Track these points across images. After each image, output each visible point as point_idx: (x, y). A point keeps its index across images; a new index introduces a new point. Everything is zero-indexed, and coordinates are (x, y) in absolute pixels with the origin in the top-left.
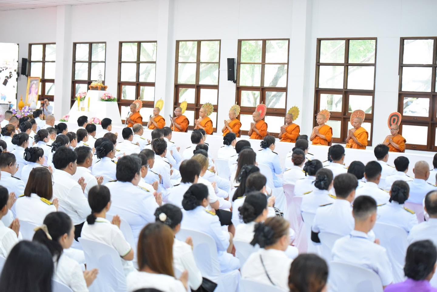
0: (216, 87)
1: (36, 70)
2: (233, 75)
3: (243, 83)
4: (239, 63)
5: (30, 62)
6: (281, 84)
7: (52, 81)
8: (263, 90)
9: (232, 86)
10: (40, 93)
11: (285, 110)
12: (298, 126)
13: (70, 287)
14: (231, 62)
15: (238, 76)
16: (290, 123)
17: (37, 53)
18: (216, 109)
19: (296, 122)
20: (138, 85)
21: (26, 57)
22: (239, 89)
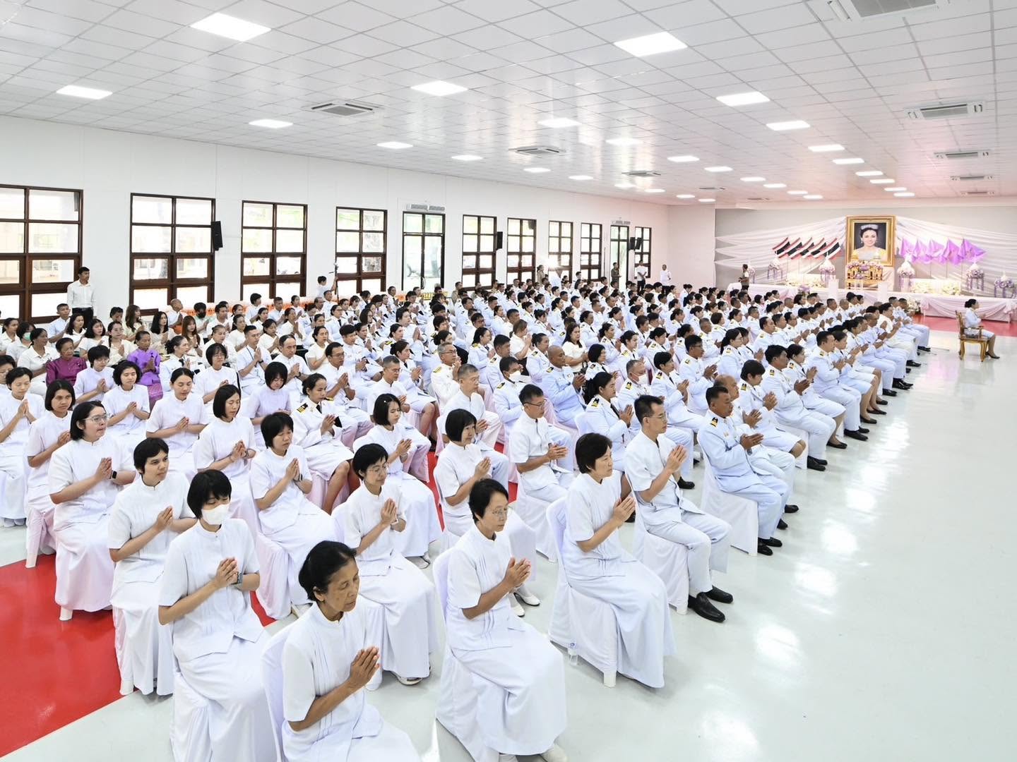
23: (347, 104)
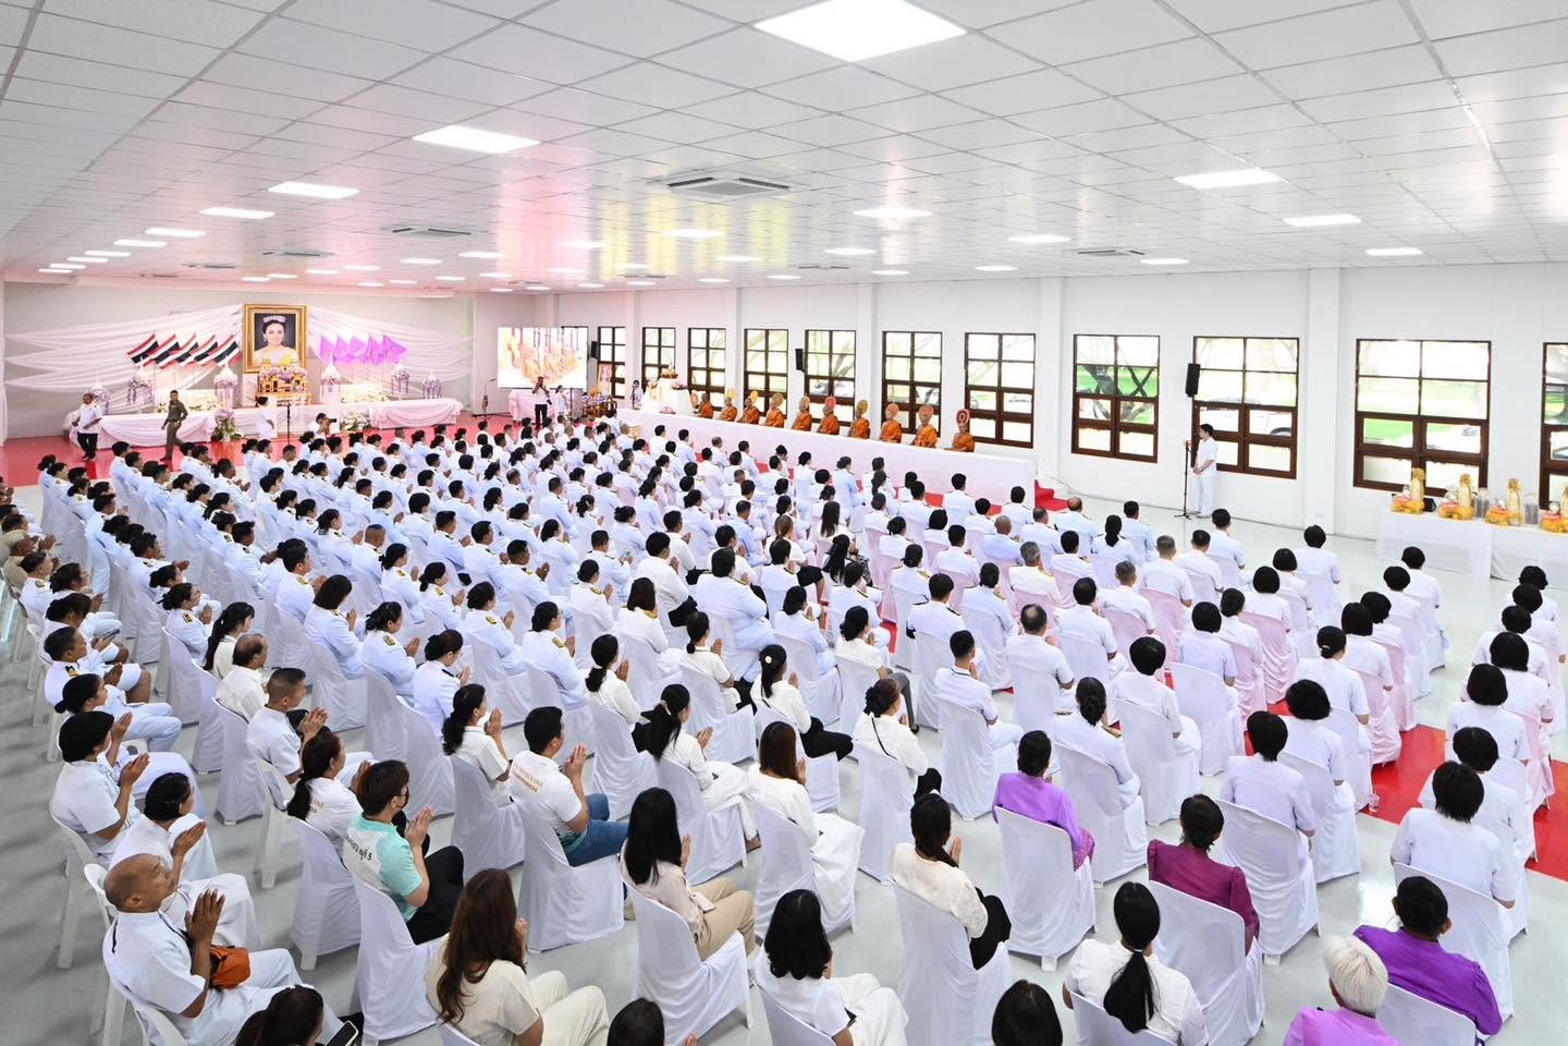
0: (785, 375)
1: (605, 354)
2: (801, 363)
3: (811, 372)
4: (807, 353)
5: (600, 344)
6: (850, 374)
7: (623, 364)
8: (831, 379)
9: (801, 375)
10: (611, 375)
11: (854, 399)
12: (867, 421)
13: (689, 768)
14: (799, 352)
15: (806, 366)
16: (859, 417)
17: (606, 337)
18: (785, 395)
19: (865, 416)
20: (708, 370)
21: (596, 340)
22: (808, 378)
23: (742, 180)
